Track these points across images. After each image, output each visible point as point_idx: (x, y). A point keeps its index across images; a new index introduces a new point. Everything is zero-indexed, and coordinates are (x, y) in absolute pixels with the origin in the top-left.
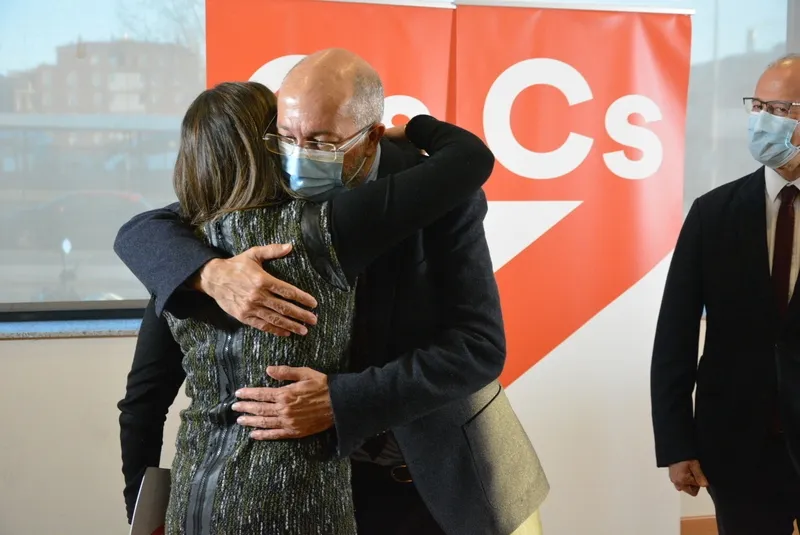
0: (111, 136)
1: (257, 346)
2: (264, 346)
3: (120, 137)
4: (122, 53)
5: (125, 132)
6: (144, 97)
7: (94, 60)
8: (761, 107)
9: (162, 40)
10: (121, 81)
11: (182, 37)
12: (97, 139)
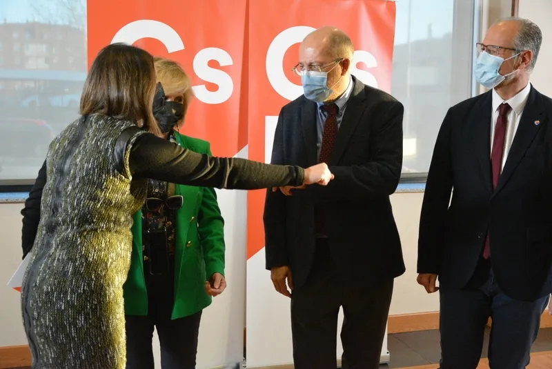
0: (26, 84)
1: (70, 188)
2: (74, 189)
3: (32, 85)
4: (33, 31)
5: (35, 81)
6: (48, 60)
7: (15, 35)
8: (484, 49)
9: (60, 22)
10: (32, 49)
11: (73, 20)
12: (17, 86)
